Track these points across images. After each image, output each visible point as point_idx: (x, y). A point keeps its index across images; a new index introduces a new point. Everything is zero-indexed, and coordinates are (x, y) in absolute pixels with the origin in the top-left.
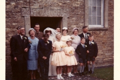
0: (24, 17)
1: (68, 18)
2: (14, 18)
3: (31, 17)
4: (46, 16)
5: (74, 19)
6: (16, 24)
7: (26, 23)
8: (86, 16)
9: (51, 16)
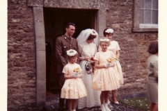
0: (32, 7)
1: (107, 10)
2: (15, 9)
3: (44, 8)
4: (70, 7)
5: (116, 12)
6: (19, 20)
7: (36, 19)
8: (136, 8)
9: (79, 8)
